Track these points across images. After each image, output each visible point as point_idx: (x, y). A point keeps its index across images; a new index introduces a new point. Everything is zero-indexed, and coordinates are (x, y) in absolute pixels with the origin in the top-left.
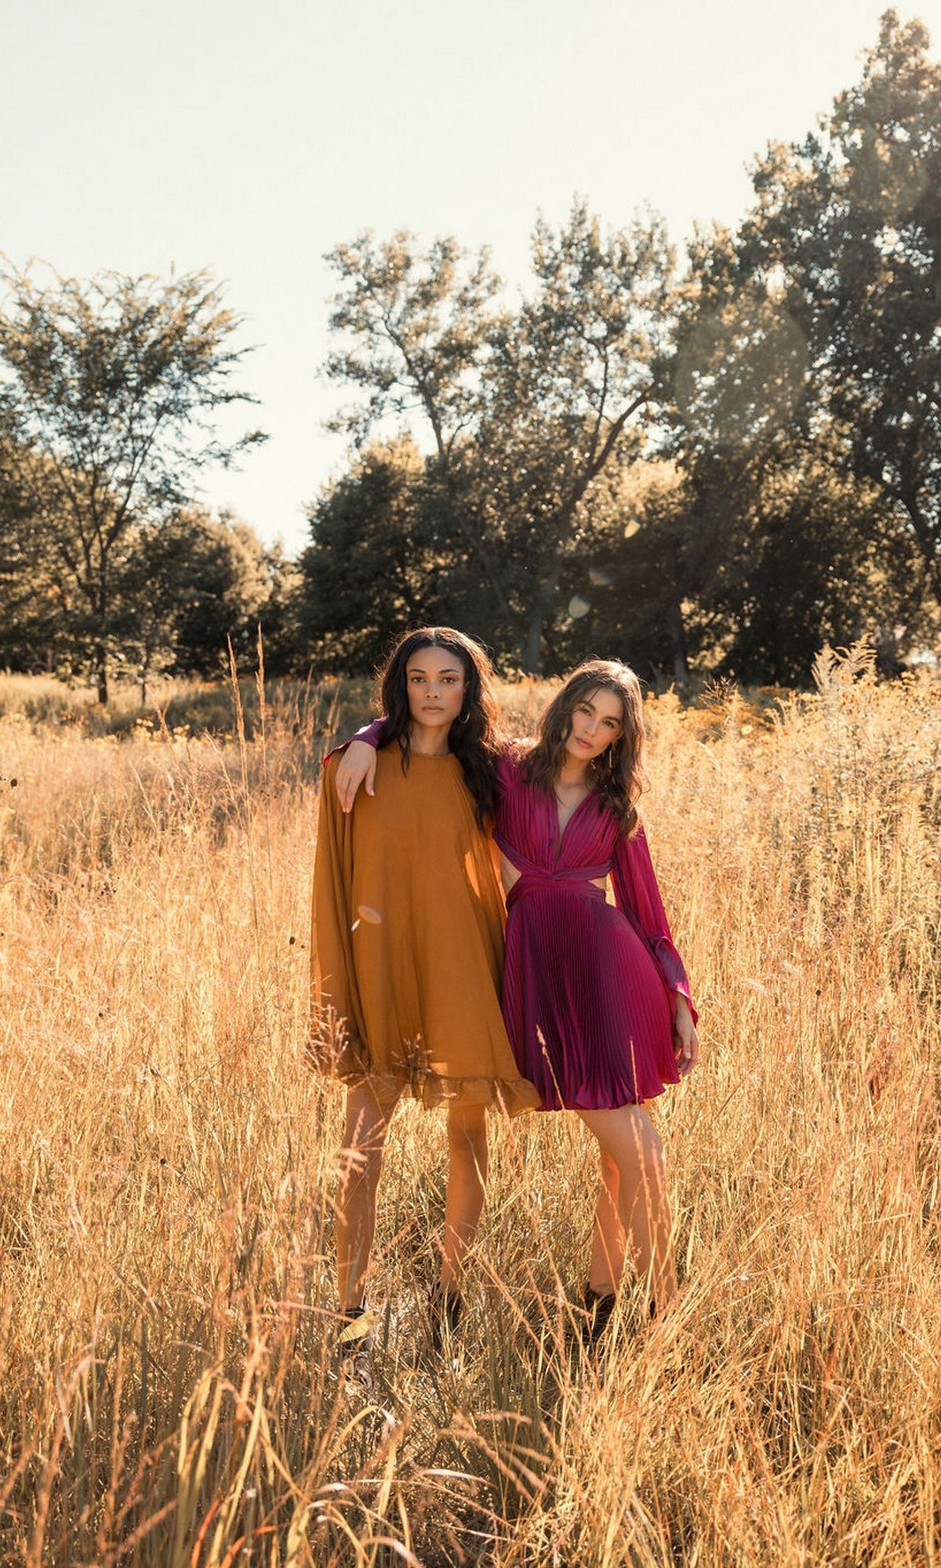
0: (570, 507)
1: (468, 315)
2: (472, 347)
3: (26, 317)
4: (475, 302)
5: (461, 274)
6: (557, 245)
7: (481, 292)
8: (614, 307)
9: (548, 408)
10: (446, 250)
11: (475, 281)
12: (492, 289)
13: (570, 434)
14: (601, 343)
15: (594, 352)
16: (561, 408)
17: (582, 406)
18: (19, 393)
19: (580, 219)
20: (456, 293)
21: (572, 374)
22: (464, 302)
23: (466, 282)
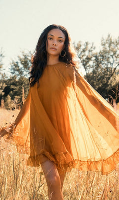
0: (108, 82)
1: (91, 53)
2: (91, 58)
3: (24, 57)
4: (91, 51)
5: (89, 47)
6: (105, 41)
7: (93, 49)
8: (115, 50)
9: (103, 66)
10: (87, 43)
11: (92, 48)
12: (94, 49)
13: (107, 71)
14: (112, 56)
15: (111, 57)
16: (106, 67)
17: (109, 66)
18: (23, 68)
19: (109, 36)
20: (88, 50)
21: (108, 60)
22: (90, 51)
23: (90, 48)
